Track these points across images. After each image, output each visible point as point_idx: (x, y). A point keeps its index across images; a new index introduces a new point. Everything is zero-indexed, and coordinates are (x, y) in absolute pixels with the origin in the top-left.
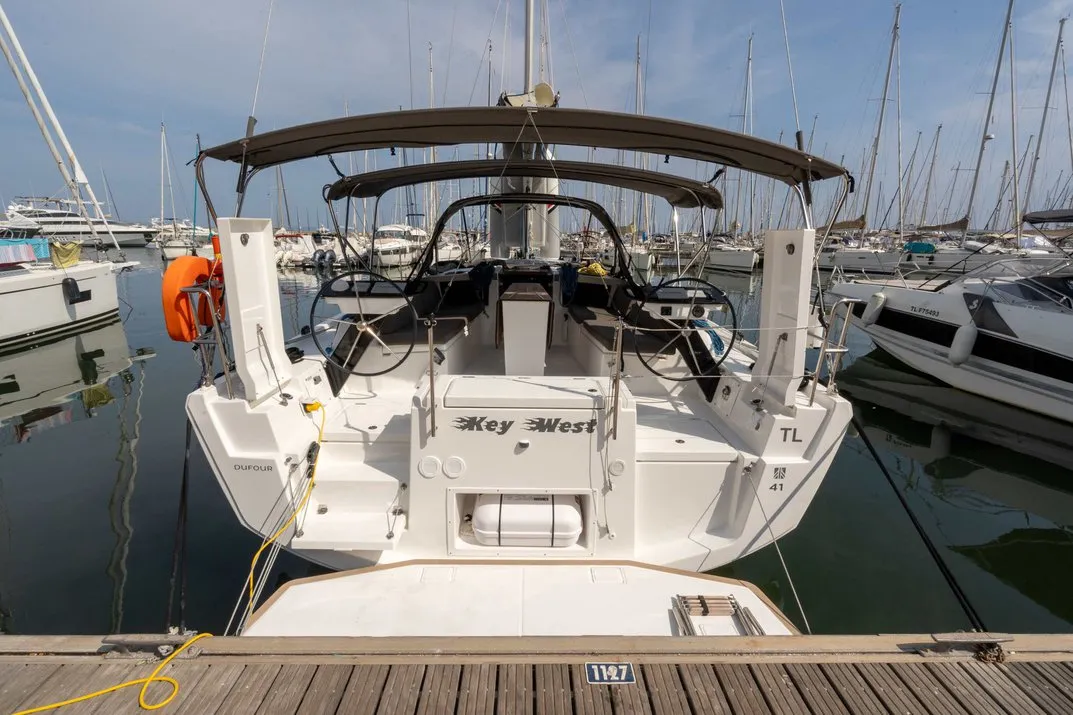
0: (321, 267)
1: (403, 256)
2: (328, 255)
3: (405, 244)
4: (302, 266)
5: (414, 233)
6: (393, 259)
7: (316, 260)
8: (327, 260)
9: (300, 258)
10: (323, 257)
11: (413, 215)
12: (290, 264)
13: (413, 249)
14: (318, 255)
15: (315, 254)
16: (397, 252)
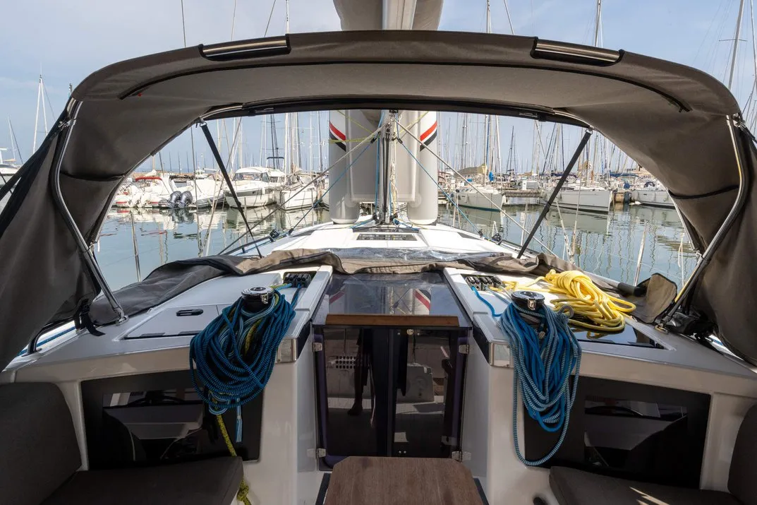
0: (177, 209)
1: (259, 197)
2: (184, 197)
3: (263, 185)
4: (160, 208)
5: (274, 174)
6: (250, 200)
7: (173, 201)
8: (183, 201)
9: (157, 199)
10: (179, 199)
11: (274, 158)
12: (148, 206)
13: (269, 191)
14: (174, 197)
15: (171, 196)
16: (254, 193)
